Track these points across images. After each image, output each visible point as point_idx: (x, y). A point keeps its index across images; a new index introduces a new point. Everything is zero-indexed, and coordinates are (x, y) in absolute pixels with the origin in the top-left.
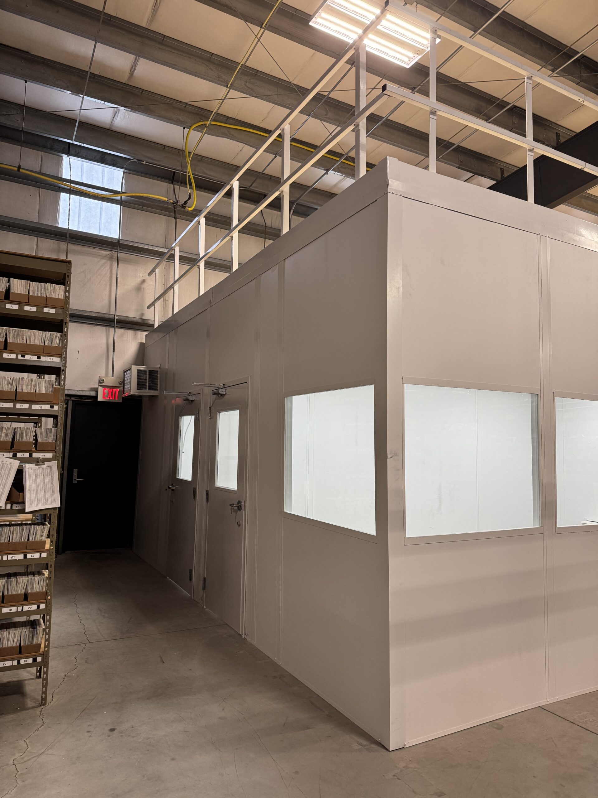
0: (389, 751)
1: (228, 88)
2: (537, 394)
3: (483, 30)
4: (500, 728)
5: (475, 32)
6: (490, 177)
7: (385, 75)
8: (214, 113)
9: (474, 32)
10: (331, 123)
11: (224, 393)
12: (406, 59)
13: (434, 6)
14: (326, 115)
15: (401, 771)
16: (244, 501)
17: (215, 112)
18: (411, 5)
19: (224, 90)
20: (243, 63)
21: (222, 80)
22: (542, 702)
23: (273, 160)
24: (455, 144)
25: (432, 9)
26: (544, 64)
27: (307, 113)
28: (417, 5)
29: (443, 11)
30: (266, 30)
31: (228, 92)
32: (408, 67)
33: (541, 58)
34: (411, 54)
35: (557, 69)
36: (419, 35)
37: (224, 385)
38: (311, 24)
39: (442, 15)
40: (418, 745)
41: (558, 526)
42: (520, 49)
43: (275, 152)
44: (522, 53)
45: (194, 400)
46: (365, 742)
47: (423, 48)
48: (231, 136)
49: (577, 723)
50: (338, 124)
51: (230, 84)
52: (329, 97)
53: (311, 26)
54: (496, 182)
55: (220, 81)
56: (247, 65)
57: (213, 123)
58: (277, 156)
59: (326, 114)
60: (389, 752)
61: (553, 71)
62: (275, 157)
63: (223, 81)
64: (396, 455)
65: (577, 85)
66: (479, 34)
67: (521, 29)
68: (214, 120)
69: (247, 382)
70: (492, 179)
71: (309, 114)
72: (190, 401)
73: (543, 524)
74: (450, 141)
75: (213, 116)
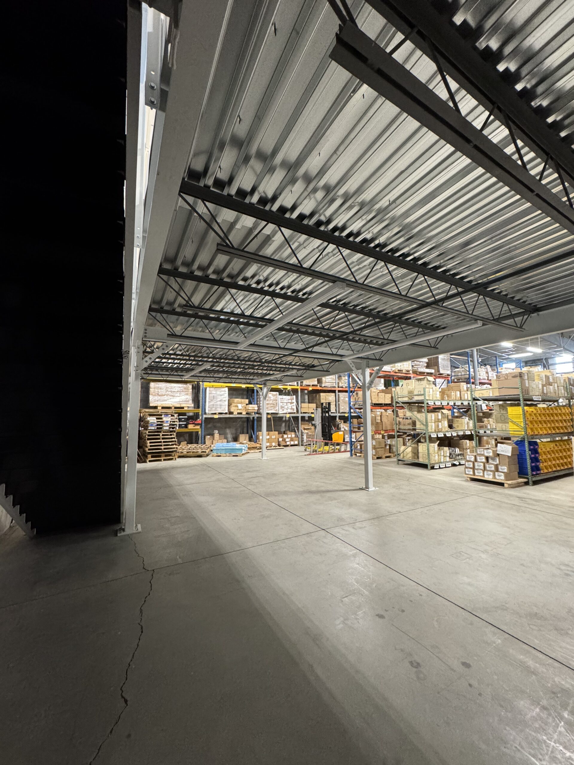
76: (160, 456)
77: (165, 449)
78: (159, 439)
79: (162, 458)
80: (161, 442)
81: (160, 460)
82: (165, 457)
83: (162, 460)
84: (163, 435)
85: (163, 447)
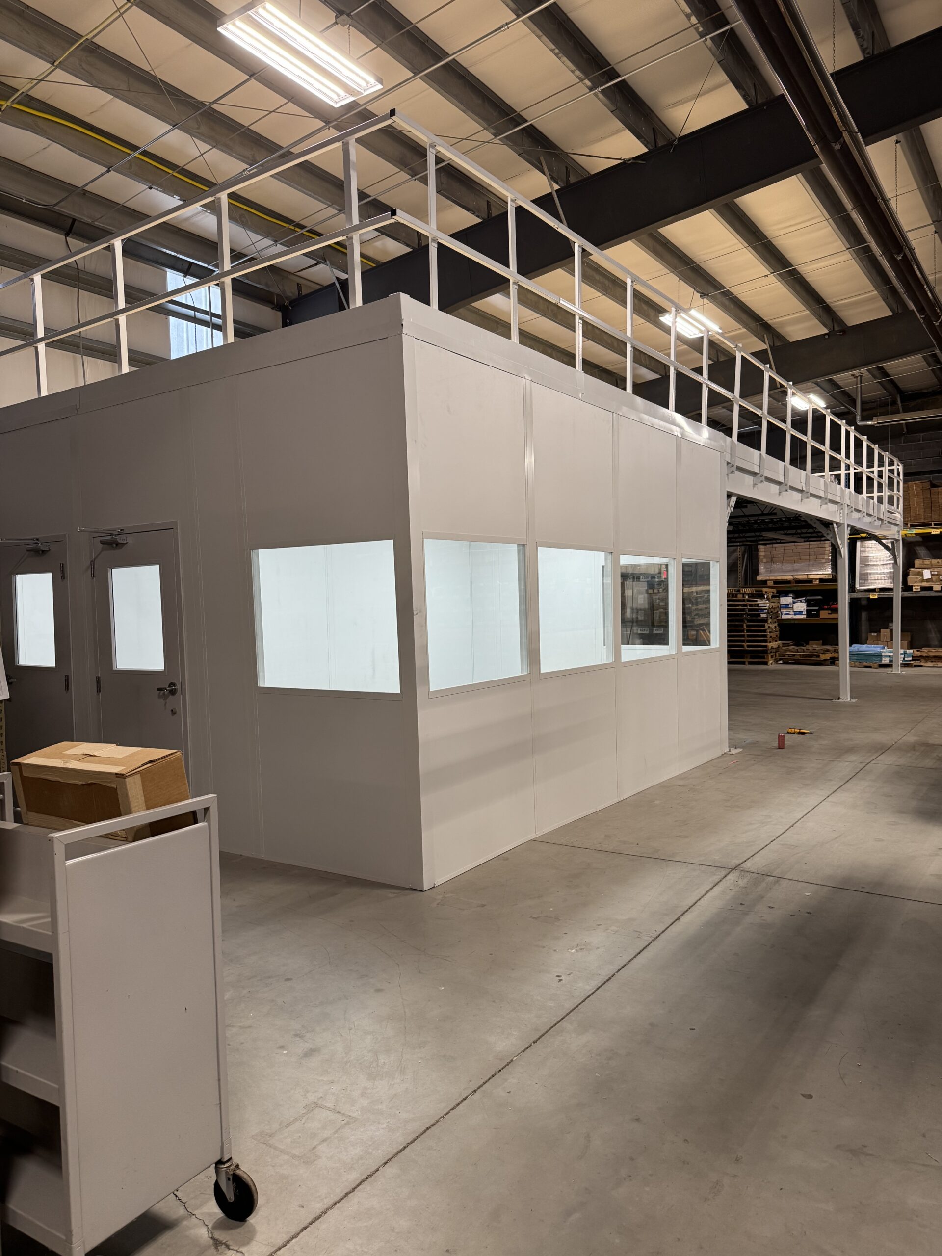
0: (423, 891)
1: (54, 66)
2: (524, 545)
3: (425, 75)
4: (507, 859)
5: (415, 74)
6: (405, 243)
7: (293, 98)
8: (19, 93)
9: (413, 75)
10: (205, 142)
11: (125, 542)
12: (335, 97)
13: (371, 33)
14: (198, 128)
15: (441, 900)
16: (181, 683)
17: (23, 92)
18: (344, 26)
19: (44, 66)
20: (89, 37)
21: (45, 52)
22: (533, 836)
23: (102, 175)
24: (370, 196)
25: (366, 36)
26: (486, 126)
27: (171, 122)
28: (349, 27)
29: (381, 42)
30: (134, 6)
31: (53, 71)
32: (337, 106)
33: (484, 119)
34: (342, 93)
35: (500, 135)
36: (357, 75)
37: (121, 530)
38: (219, 29)
39: (378, 46)
40: (446, 883)
41: (541, 672)
42: (462, 104)
43: (108, 164)
44: (464, 108)
45: (50, 550)
46: (399, 891)
47: (359, 90)
48: (39, 130)
49: (566, 844)
50: (215, 144)
51: (59, 61)
52: (212, 108)
53: (218, 31)
54: (412, 250)
55: (41, 53)
56: (94, 42)
57: (14, 106)
58: (110, 171)
59: (197, 126)
60: (423, 893)
61: (496, 135)
62: (108, 171)
63: (47, 54)
64: (420, 611)
65: (518, 156)
66: (420, 78)
67: (463, 76)
68: (19, 103)
69: (173, 529)
70: (408, 245)
71: (174, 124)
72: (41, 552)
73: (530, 671)
74: (364, 191)
75: (18, 96)
76: (743, 657)
77: (748, 646)
78: (742, 631)
79: (747, 660)
80: (743, 636)
81: (743, 663)
82: (751, 658)
83: (747, 663)
84: (747, 626)
85: (746, 644)
